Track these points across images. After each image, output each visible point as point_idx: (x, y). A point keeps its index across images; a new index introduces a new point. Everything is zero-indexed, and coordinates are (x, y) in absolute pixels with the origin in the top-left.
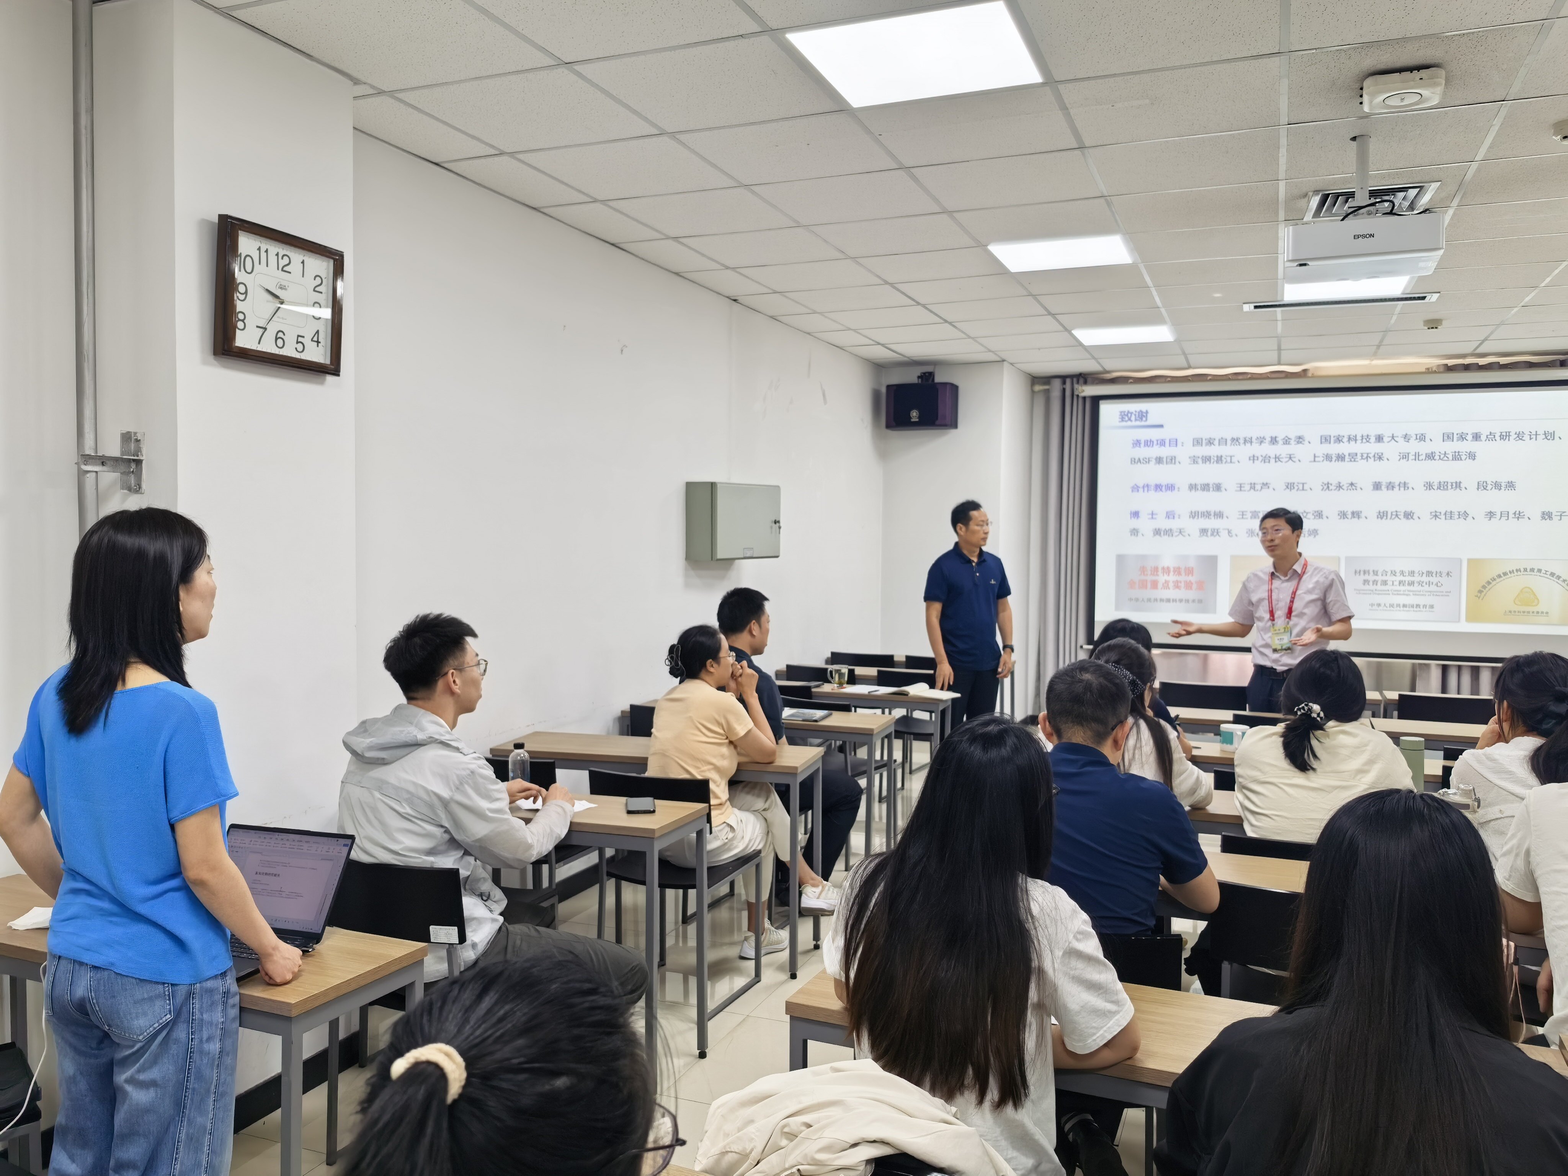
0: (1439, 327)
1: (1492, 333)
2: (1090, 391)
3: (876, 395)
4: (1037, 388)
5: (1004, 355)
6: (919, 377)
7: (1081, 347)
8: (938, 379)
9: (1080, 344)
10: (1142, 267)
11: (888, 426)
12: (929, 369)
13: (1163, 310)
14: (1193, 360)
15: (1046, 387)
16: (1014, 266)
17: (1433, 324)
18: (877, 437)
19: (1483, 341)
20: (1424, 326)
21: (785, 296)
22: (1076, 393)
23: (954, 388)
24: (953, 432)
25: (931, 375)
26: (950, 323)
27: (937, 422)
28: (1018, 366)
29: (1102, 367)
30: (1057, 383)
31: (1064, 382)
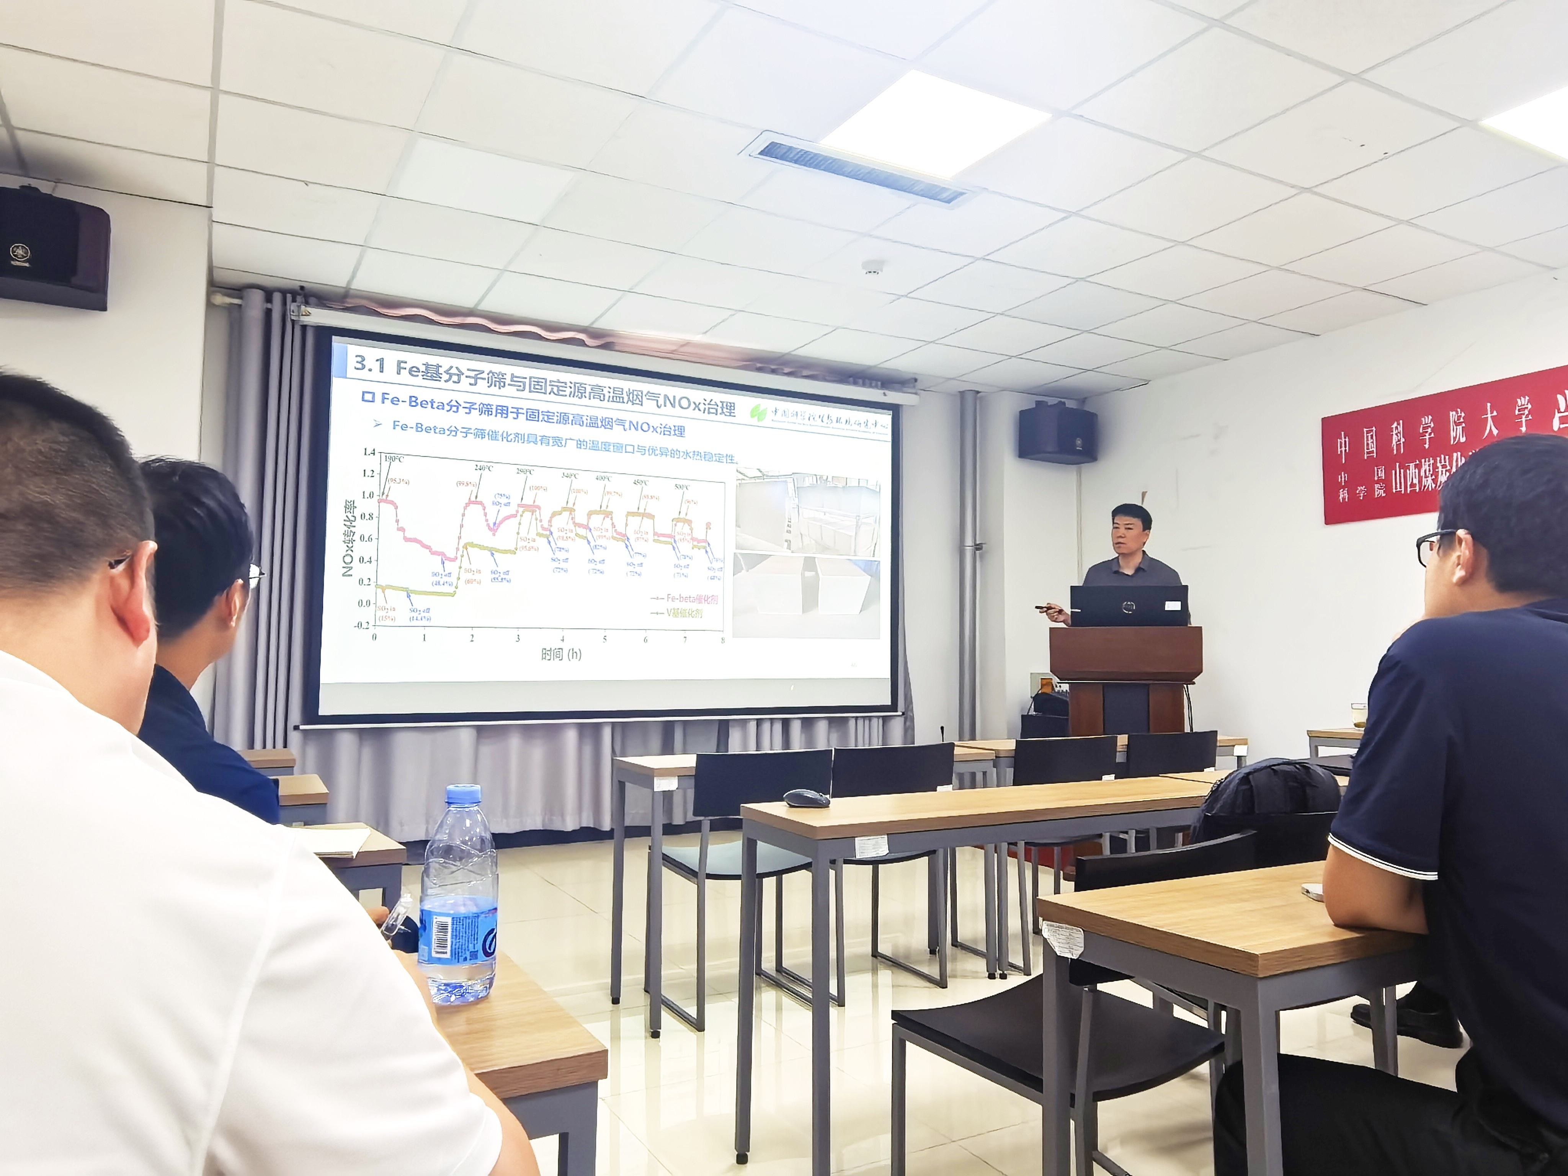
2: (318, 317)
4: (220, 299)
15: (238, 302)
22: (290, 317)
23: (102, 220)
27: (75, 280)
30: (257, 297)
31: (269, 299)
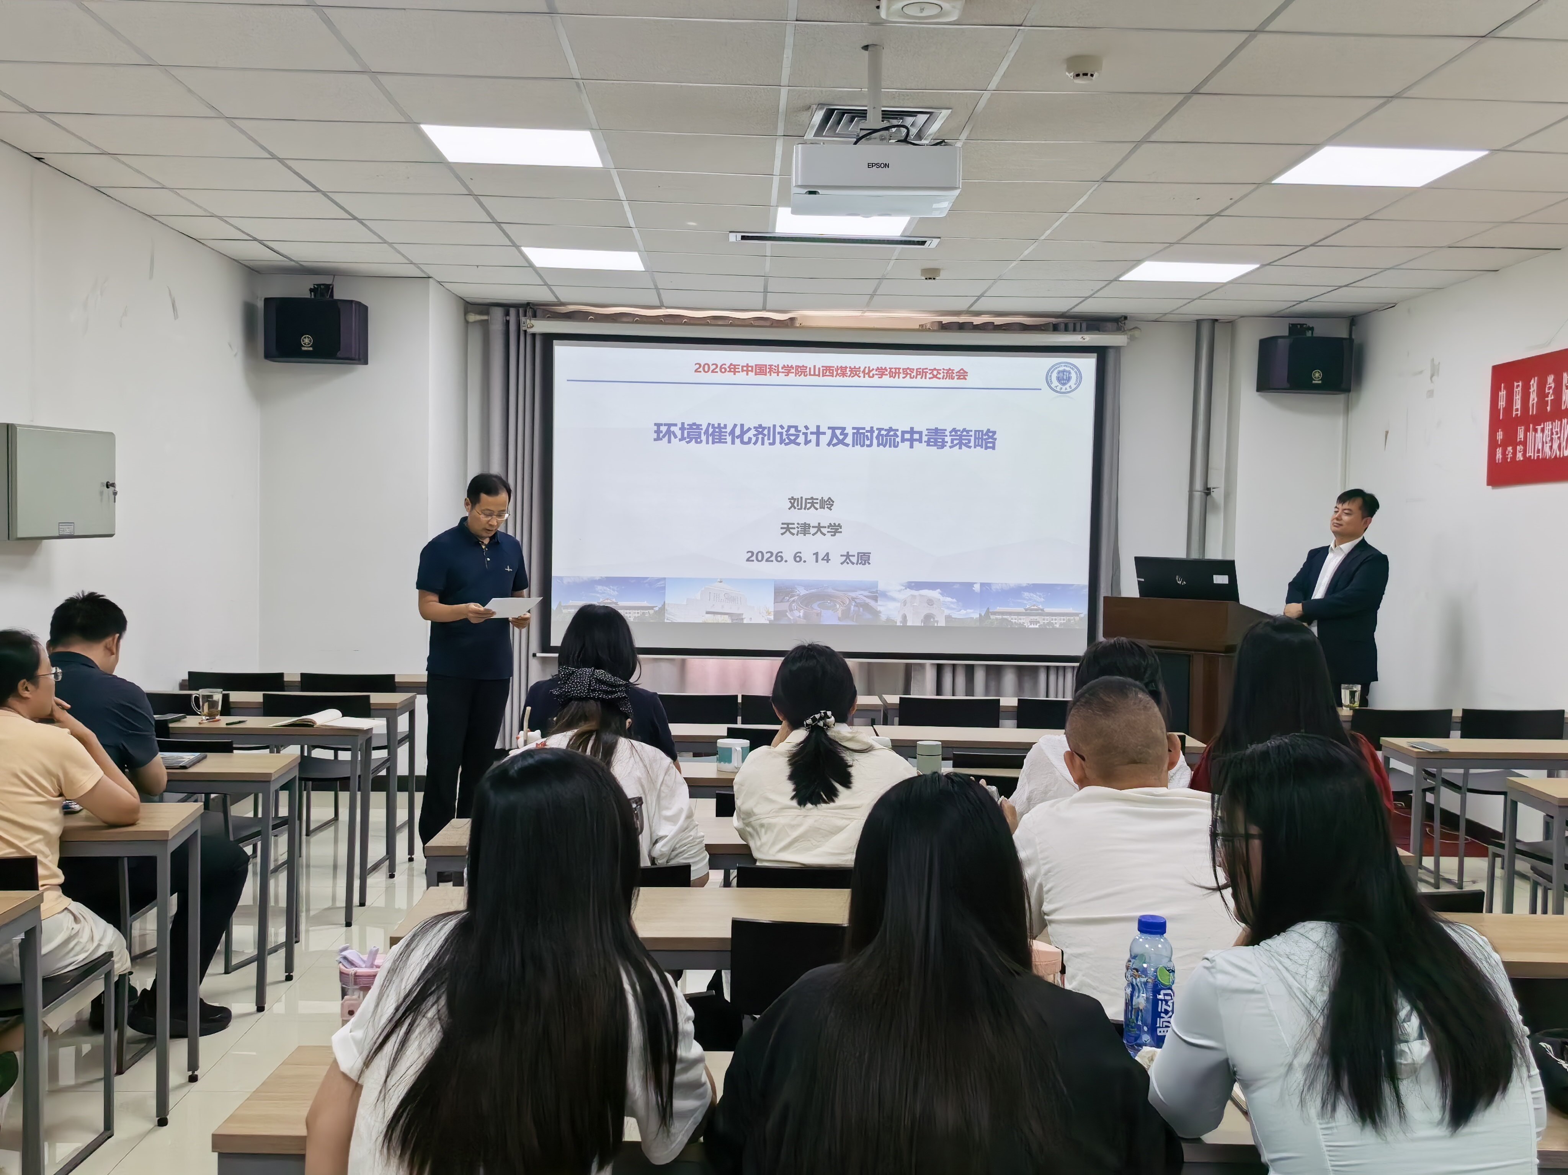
0: (937, 278)
1: (989, 288)
2: (541, 326)
3: (249, 312)
4: (472, 318)
5: (430, 271)
6: (311, 290)
7: (531, 269)
8: (337, 296)
9: (531, 265)
10: (614, 173)
11: (268, 356)
12: (326, 280)
13: (635, 231)
14: (667, 297)
15: (485, 317)
16: (453, 154)
17: (931, 274)
18: (251, 370)
19: (979, 297)
20: (922, 275)
21: (119, 161)
22: (523, 328)
23: (363, 310)
24: (361, 368)
25: (329, 288)
26: (360, 221)
27: (339, 354)
28: (447, 285)
29: (556, 297)
30: (498, 313)
31: (507, 314)
